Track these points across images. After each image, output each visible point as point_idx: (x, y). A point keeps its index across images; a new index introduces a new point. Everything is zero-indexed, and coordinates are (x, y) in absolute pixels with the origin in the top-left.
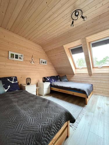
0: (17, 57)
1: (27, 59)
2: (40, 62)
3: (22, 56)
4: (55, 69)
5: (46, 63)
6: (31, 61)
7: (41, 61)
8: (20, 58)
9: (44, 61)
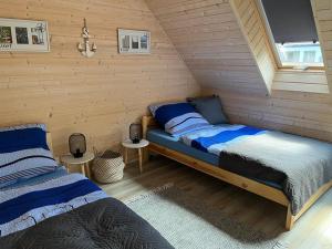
0: (22, 36)
1: (63, 40)
2: (121, 46)
3: (41, 29)
4: (188, 65)
5: (144, 46)
6: (80, 47)
7: (121, 37)
8: (36, 40)
9: (136, 36)
